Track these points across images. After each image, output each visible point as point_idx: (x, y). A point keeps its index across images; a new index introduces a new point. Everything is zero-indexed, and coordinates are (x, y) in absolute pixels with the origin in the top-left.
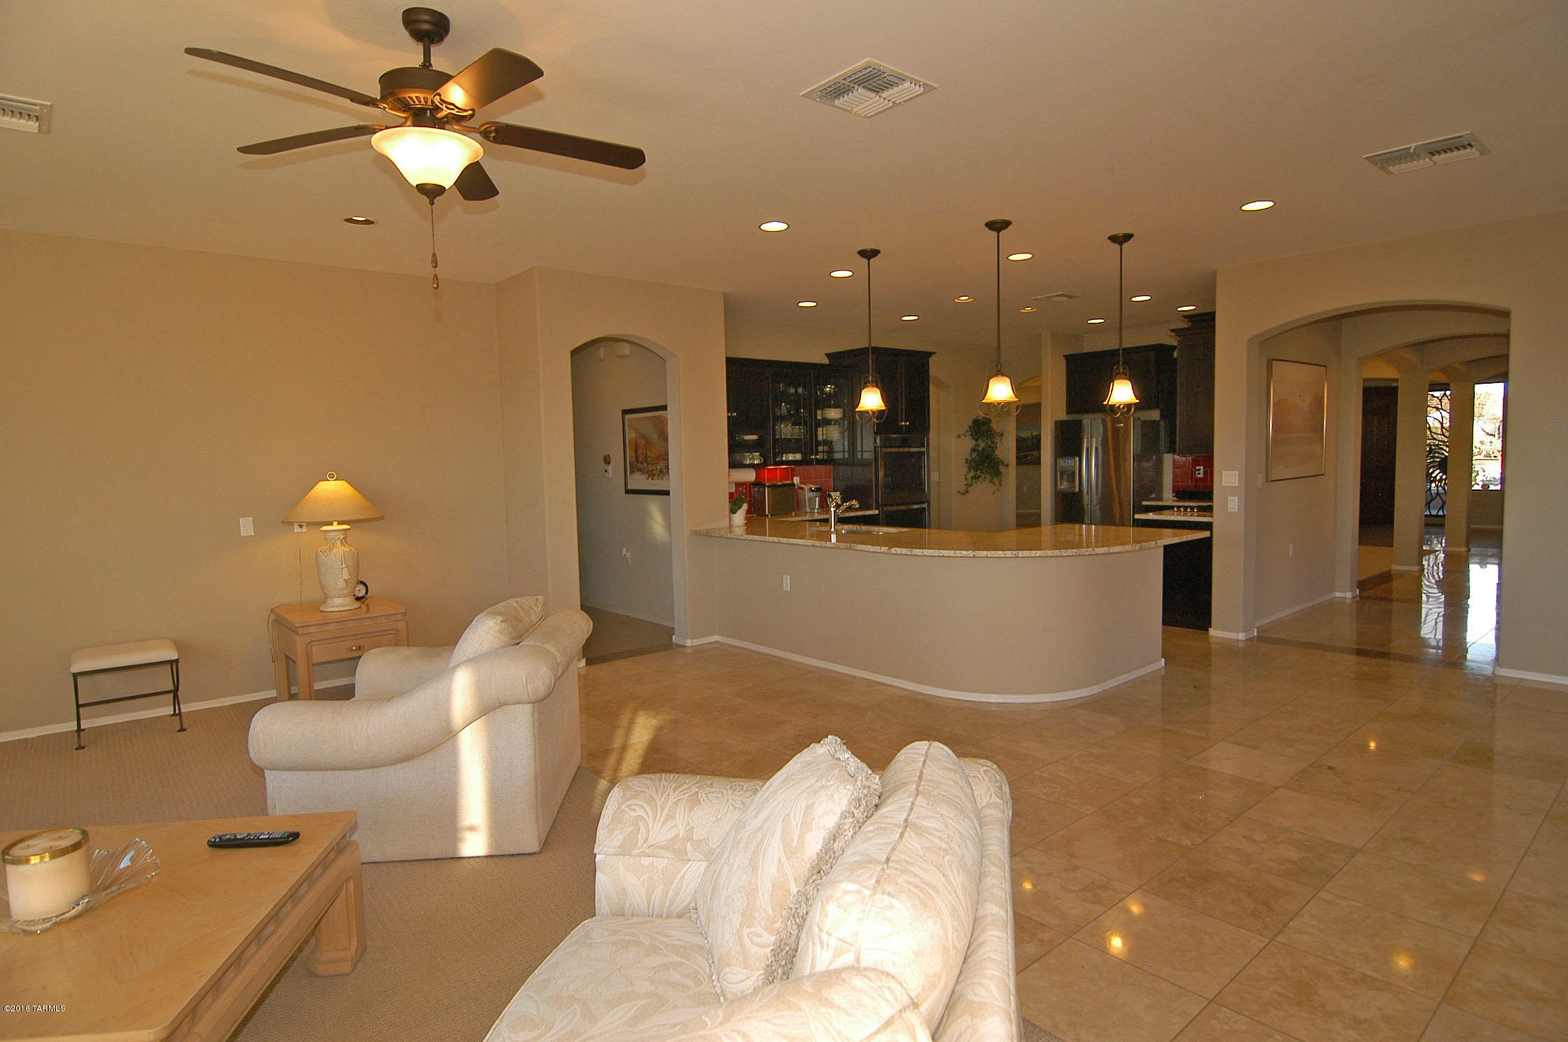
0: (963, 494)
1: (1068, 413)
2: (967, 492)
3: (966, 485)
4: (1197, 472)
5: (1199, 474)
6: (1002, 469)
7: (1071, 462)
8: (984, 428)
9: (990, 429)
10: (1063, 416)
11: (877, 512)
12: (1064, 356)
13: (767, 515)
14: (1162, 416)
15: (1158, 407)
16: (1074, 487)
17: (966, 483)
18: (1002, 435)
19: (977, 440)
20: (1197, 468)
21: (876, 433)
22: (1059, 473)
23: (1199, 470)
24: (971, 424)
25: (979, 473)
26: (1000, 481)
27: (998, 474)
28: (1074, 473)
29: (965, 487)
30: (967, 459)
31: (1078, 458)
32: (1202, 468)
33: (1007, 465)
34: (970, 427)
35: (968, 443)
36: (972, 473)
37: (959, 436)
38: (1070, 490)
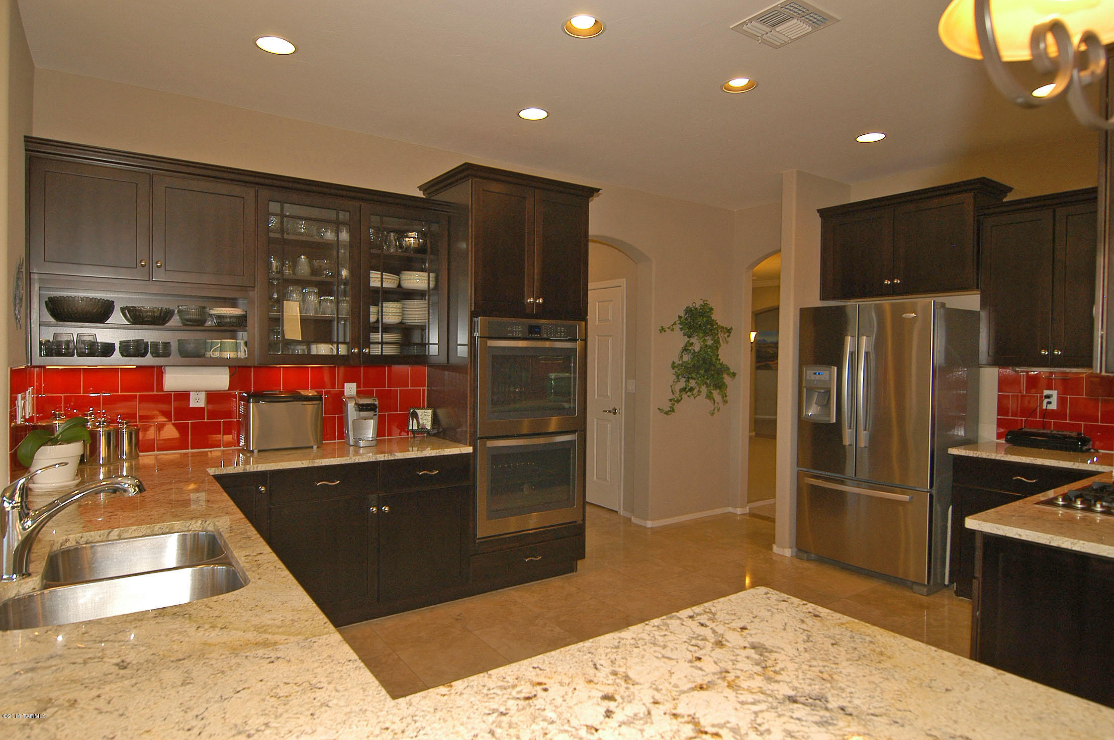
0: (667, 413)
1: (823, 298)
2: (673, 410)
3: (671, 400)
4: (1046, 401)
5: (1049, 403)
6: (727, 379)
7: (828, 374)
8: (700, 320)
9: (711, 322)
10: (815, 301)
11: (470, 450)
12: (818, 211)
13: (252, 451)
14: (983, 304)
15: (977, 288)
16: (829, 415)
17: (672, 397)
18: (729, 331)
19: (689, 337)
20: (1046, 392)
21: (473, 315)
22: (803, 391)
23: (1048, 397)
24: (682, 314)
25: (692, 383)
26: (724, 396)
27: (720, 386)
28: (828, 392)
29: (670, 404)
30: (674, 363)
31: (836, 368)
32: (1054, 393)
33: (734, 374)
34: (680, 317)
35: (679, 339)
36: (682, 384)
37: (662, 330)
38: (823, 419)
